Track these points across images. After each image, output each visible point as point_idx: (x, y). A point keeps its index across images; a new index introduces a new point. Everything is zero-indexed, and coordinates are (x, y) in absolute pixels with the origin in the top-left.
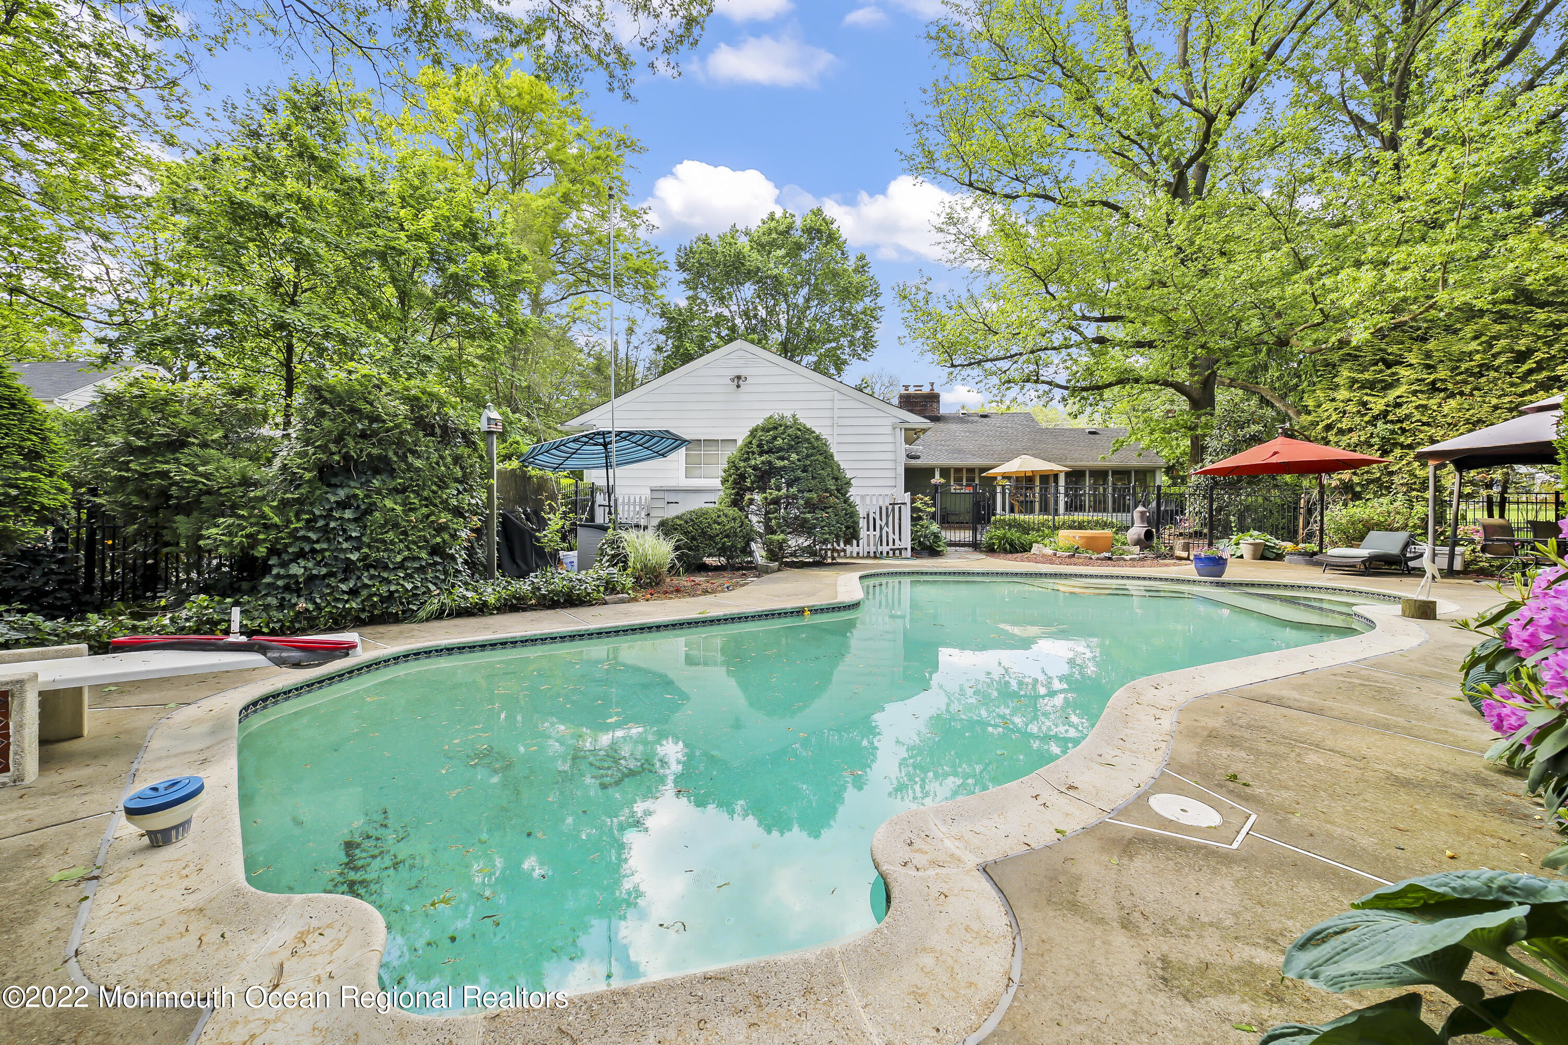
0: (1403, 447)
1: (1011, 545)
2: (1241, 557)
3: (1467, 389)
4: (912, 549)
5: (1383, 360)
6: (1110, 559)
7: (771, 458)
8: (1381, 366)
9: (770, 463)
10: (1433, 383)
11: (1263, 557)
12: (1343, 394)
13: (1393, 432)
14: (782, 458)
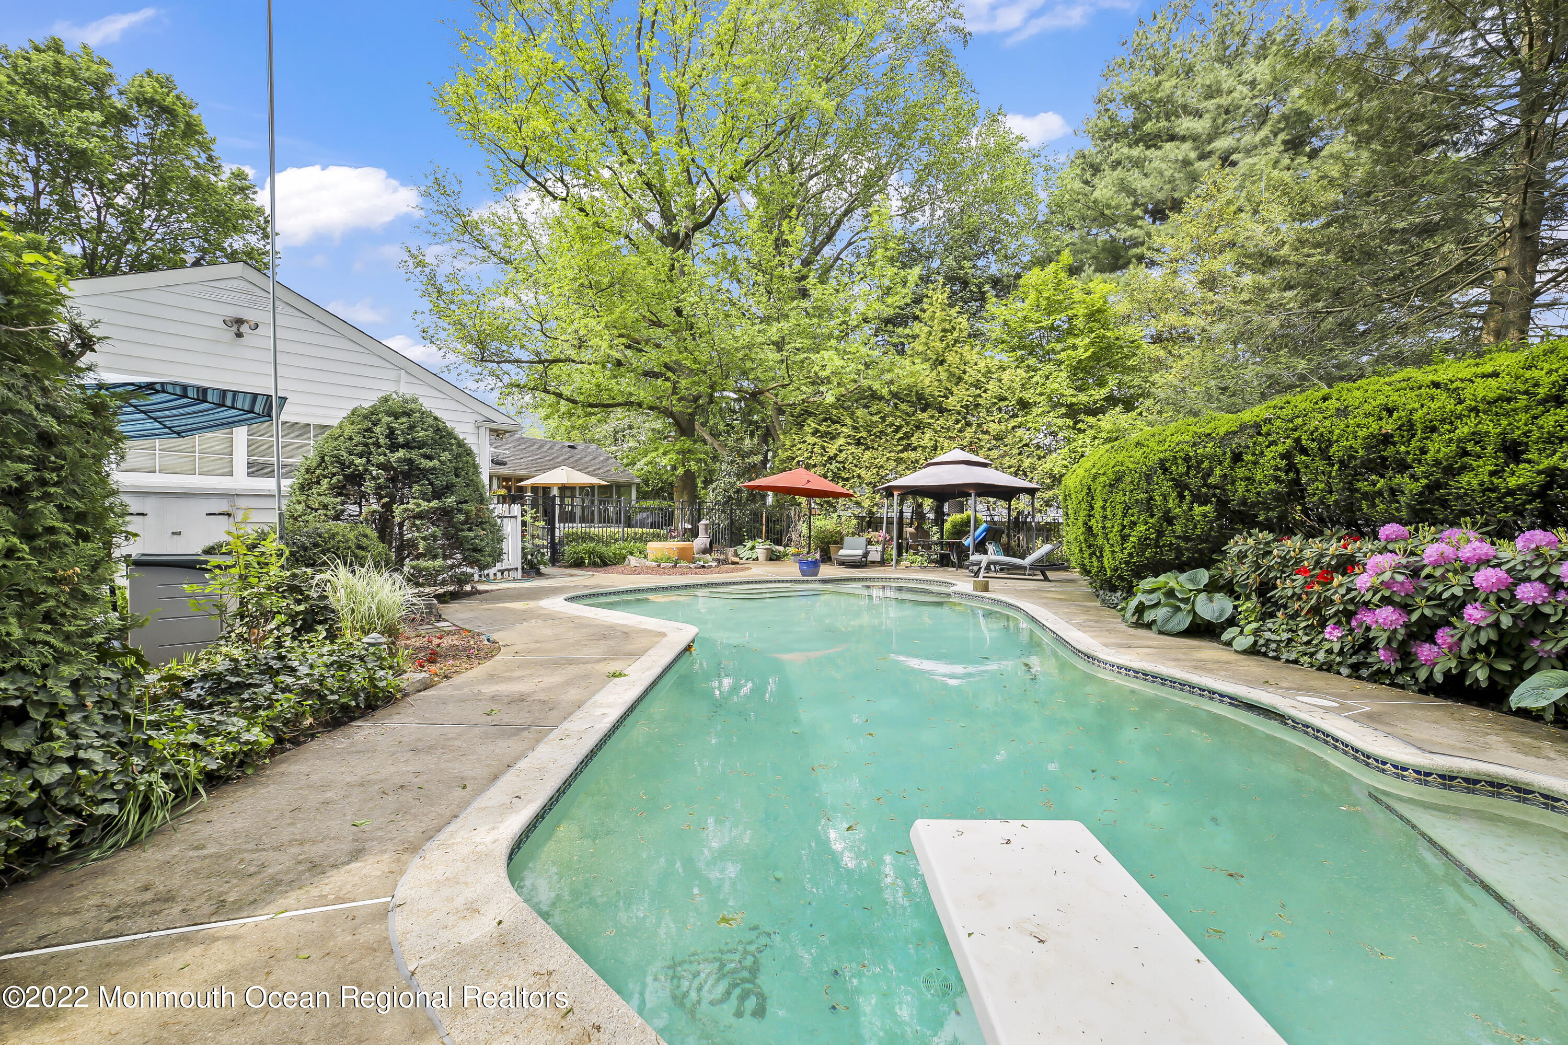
0: (844, 479)
1: (602, 561)
2: (757, 559)
3: (876, 445)
4: (523, 568)
5: (830, 418)
6: (703, 567)
7: (414, 455)
8: (829, 423)
9: (410, 462)
10: (859, 439)
11: (771, 560)
12: (811, 439)
13: (839, 469)
14: (430, 458)
